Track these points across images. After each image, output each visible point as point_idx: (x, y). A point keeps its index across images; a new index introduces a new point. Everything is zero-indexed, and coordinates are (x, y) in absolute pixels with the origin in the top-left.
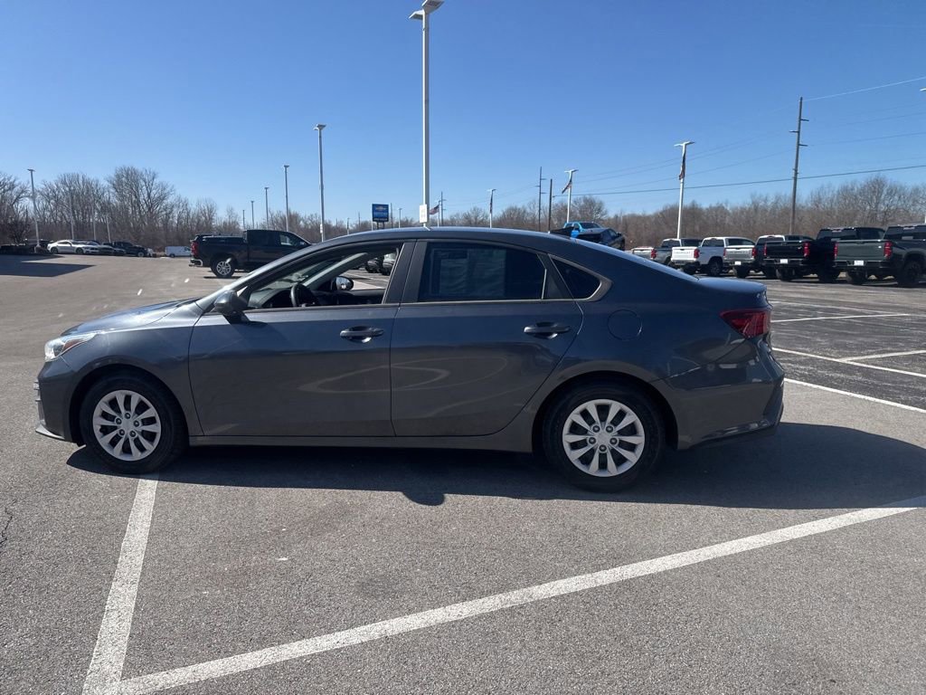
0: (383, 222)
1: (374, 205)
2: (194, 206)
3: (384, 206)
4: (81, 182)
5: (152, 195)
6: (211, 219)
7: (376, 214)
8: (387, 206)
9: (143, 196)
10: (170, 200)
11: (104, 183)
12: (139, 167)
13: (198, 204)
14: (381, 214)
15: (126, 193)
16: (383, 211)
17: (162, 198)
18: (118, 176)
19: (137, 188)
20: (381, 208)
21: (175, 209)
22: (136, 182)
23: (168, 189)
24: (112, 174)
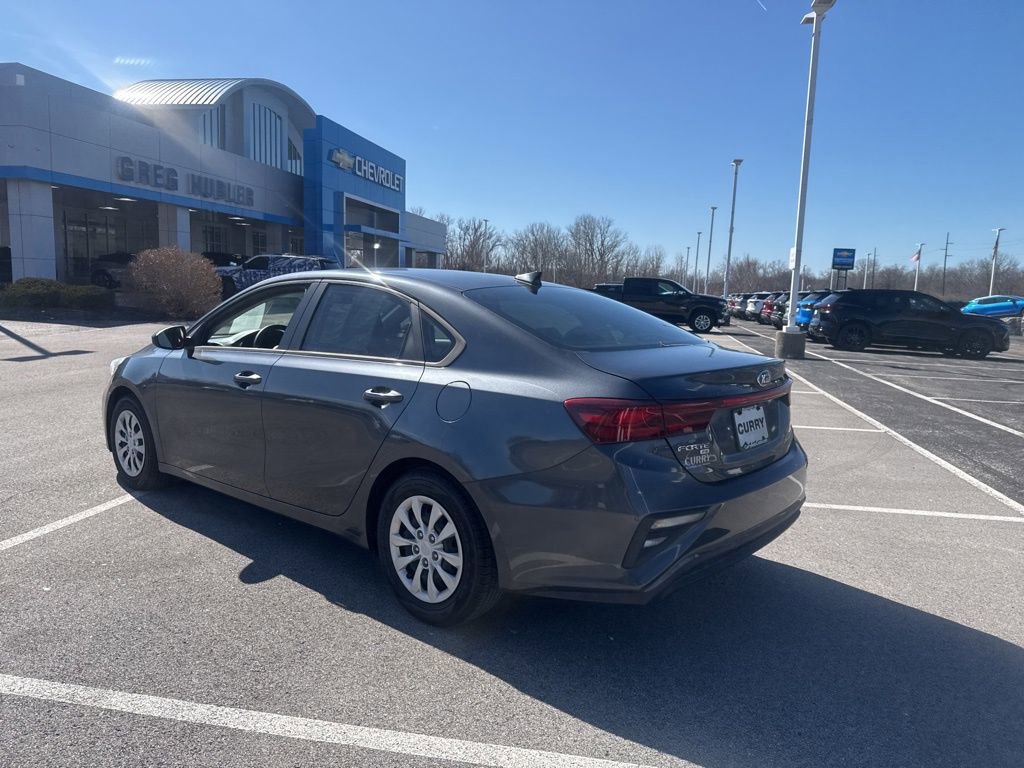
0: (846, 270)
1: (836, 251)
2: (643, 253)
3: (848, 250)
4: (545, 231)
5: (605, 243)
6: (658, 267)
7: (838, 260)
8: (853, 251)
9: (597, 245)
10: (621, 248)
11: (564, 231)
12: (597, 216)
13: (647, 252)
14: (844, 261)
15: (582, 241)
16: (848, 257)
17: (614, 246)
18: (577, 225)
19: (592, 236)
20: (846, 253)
21: (625, 257)
22: (593, 230)
23: (621, 237)
24: (572, 223)
